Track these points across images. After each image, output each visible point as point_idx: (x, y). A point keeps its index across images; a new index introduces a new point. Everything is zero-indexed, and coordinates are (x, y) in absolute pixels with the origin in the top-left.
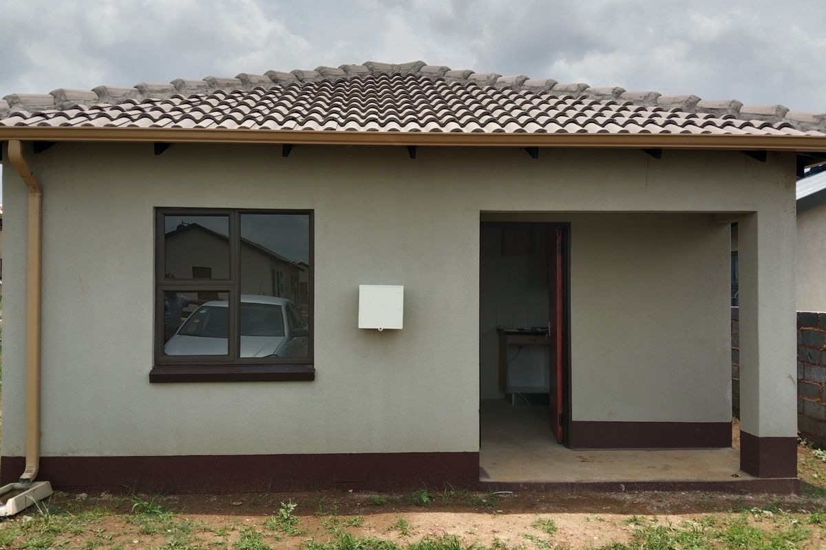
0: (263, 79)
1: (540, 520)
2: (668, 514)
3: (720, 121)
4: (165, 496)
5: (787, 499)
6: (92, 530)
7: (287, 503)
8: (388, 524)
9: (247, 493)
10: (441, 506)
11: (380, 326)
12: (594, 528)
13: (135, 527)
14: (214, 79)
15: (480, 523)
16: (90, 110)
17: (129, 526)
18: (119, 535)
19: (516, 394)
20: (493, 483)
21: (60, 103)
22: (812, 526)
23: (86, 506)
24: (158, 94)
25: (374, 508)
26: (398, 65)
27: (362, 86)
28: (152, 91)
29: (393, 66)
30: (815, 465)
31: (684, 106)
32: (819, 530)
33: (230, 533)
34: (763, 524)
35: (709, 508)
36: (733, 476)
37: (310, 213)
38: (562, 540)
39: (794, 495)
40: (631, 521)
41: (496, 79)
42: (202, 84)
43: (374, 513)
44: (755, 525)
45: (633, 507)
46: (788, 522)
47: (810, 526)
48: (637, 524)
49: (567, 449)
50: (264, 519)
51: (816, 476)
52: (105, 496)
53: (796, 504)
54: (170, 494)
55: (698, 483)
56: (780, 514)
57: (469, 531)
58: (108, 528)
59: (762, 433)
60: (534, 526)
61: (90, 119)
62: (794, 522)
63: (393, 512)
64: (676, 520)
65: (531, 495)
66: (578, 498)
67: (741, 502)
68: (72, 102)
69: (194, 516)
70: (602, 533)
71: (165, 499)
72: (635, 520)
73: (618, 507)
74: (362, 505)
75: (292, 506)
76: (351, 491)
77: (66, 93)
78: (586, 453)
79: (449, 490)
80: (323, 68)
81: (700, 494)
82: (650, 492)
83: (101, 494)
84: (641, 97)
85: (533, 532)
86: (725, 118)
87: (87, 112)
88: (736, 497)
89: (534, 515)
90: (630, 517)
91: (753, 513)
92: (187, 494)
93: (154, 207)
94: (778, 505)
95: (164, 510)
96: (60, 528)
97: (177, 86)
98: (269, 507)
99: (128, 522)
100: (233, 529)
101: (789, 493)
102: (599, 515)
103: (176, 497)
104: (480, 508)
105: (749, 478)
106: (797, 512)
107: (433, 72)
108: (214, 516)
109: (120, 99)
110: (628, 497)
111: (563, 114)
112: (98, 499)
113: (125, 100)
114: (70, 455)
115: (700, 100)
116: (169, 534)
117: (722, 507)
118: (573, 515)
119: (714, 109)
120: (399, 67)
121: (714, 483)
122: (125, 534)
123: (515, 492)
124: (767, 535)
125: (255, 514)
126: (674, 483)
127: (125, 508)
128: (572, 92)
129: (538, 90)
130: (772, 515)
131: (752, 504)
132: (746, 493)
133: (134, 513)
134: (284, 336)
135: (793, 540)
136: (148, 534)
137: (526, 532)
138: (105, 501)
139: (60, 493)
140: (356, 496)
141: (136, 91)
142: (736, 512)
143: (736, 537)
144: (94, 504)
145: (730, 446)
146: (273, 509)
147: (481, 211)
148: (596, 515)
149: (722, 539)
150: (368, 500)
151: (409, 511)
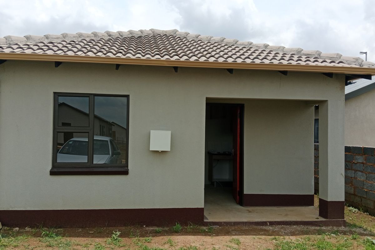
0: (104, 35)
1: (233, 239)
2: (289, 236)
3: (312, 60)
4: (57, 229)
5: (340, 228)
6: (23, 245)
7: (116, 232)
8: (163, 241)
9: (95, 227)
10: (187, 233)
11: (160, 149)
12: (257, 242)
13: (43, 244)
14: (81, 33)
15: (206, 240)
16: (23, 45)
17: (41, 243)
18: (36, 247)
19: (216, 182)
20: (210, 222)
21: (9, 42)
22: (353, 240)
23: (18, 233)
24: (55, 40)
25: (156, 234)
26: (165, 31)
27: (150, 39)
28: (52, 38)
29: (163, 31)
30: (350, 214)
31: (296, 53)
32: (356, 242)
33: (89, 246)
34: (332, 240)
35: (307, 233)
36: (316, 218)
37: (127, 96)
38: (244, 248)
39: (343, 227)
40: (273, 239)
41: (211, 38)
42: (76, 36)
43: (157, 236)
44: (328, 240)
45: (273, 233)
46: (342, 239)
47: (352, 241)
48: (276, 240)
49: (242, 207)
50: (105, 239)
51: (351, 219)
52: (27, 229)
53: (344, 231)
54: (59, 228)
55: (302, 222)
56: (339, 235)
57: (201, 244)
58: (31, 244)
59: (329, 199)
60: (231, 242)
61: (24, 50)
62: (345, 239)
63: (165, 235)
64: (293, 238)
65: (227, 228)
66: (248, 229)
67: (321, 230)
68: (15, 42)
69: (71, 238)
70: (261, 244)
71: (56, 230)
72: (275, 238)
73: (267, 233)
74: (150, 233)
75: (118, 233)
76: (145, 226)
77: (12, 38)
78: (250, 208)
79: (190, 225)
80: (131, 30)
81: (302, 226)
82: (280, 226)
83: (25, 228)
84: (276, 48)
85: (230, 244)
86: (314, 58)
87: (22, 46)
88: (318, 228)
89: (230, 236)
90: (273, 237)
91: (326, 235)
92: (67, 228)
93: (54, 92)
94: (337, 231)
95: (57, 235)
96: (7, 244)
97: (64, 36)
98: (107, 234)
99: (40, 241)
100: (91, 244)
101: (341, 226)
102: (259, 236)
103: (61, 230)
104: (205, 233)
105: (324, 219)
106: (346, 235)
107: (182, 34)
108: (81, 238)
109: (37, 41)
110: (271, 228)
111: (243, 55)
112: (24, 230)
113: (39, 42)
114: (11, 209)
115: (303, 50)
116: (60, 246)
117: (313, 233)
118: (247, 236)
119: (309, 54)
120: (166, 31)
121: (308, 222)
122: (39, 246)
123: (220, 226)
124: (334, 245)
125: (100, 237)
126: (291, 222)
127: (38, 235)
128: (245, 45)
129: (230, 44)
130: (335, 236)
131: (326, 231)
132: (322, 226)
133: (42, 237)
134: (110, 155)
135: (346, 247)
136: (50, 246)
137: (227, 244)
138: (28, 231)
139: (6, 228)
140: (147, 228)
141: (45, 38)
142: (319, 235)
143: (321, 245)
144: (23, 232)
145: (313, 205)
146: (109, 235)
147: (206, 97)
148: (258, 236)
149: (314, 247)
150: (153, 230)
151: (173, 235)
